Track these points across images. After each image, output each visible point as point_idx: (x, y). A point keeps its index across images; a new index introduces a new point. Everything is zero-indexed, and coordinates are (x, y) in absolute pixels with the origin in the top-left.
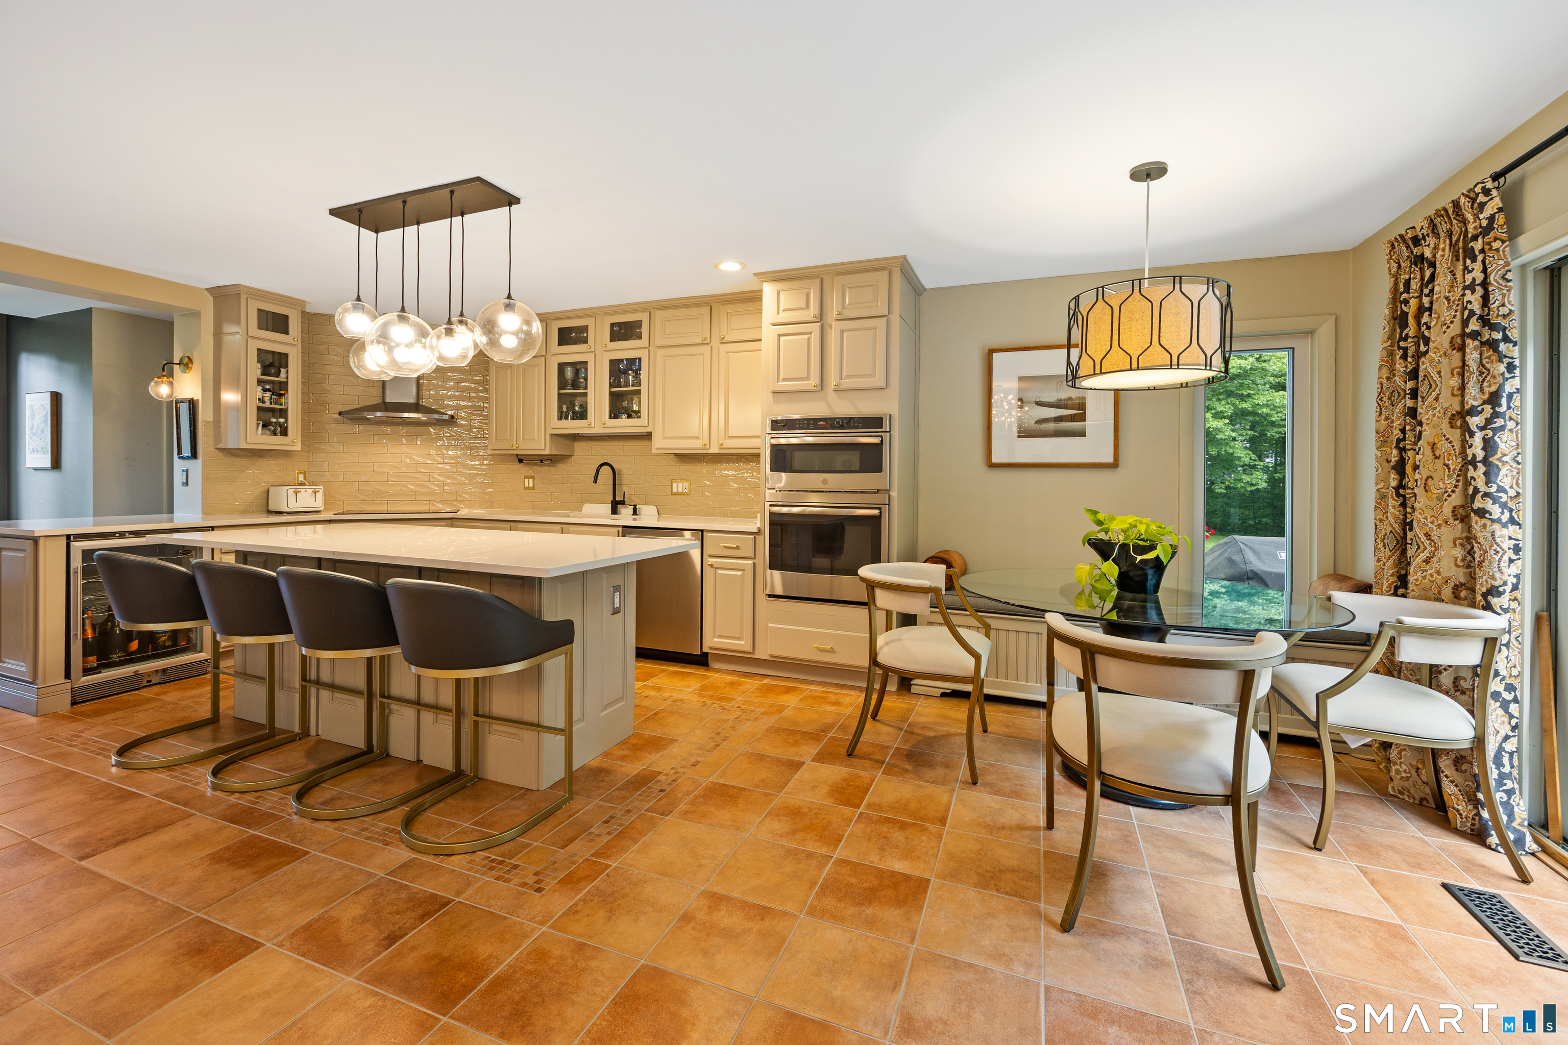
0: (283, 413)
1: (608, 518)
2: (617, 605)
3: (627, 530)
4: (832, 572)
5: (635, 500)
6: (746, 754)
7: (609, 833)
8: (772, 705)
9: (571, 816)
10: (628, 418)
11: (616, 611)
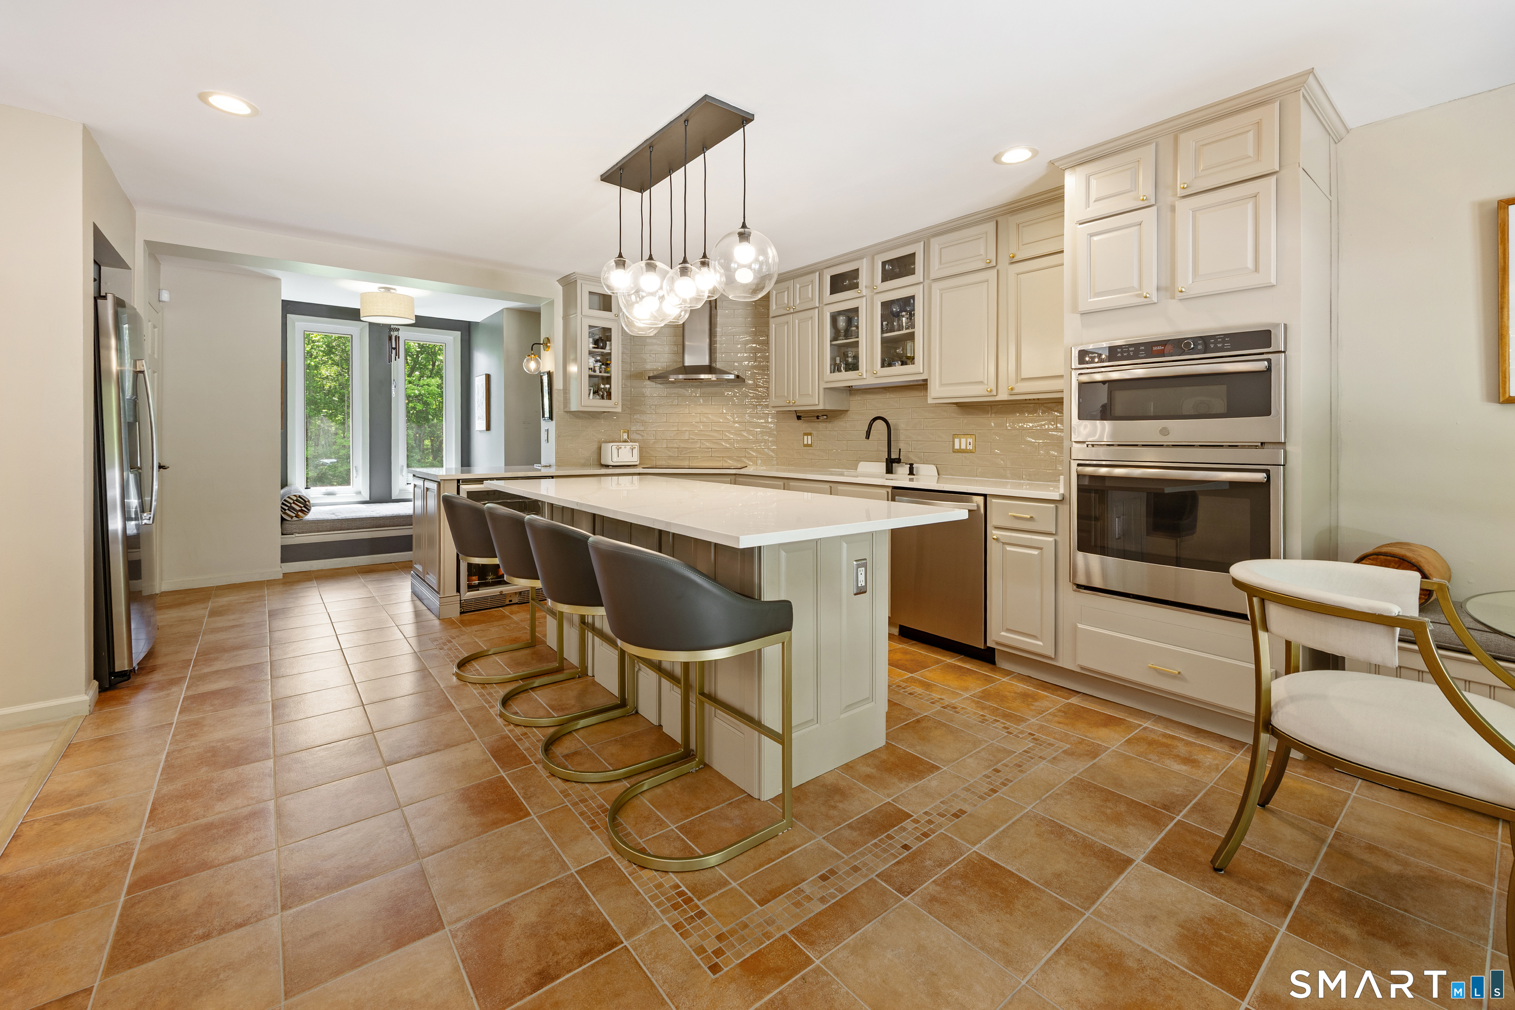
0: (608, 380)
1: (882, 478)
2: (862, 583)
3: (898, 492)
4: (1178, 562)
5: (913, 458)
6: (1035, 817)
7: (823, 900)
8: (1082, 741)
9: (784, 853)
10: (902, 365)
11: (861, 591)
